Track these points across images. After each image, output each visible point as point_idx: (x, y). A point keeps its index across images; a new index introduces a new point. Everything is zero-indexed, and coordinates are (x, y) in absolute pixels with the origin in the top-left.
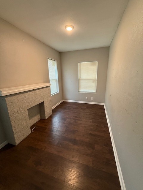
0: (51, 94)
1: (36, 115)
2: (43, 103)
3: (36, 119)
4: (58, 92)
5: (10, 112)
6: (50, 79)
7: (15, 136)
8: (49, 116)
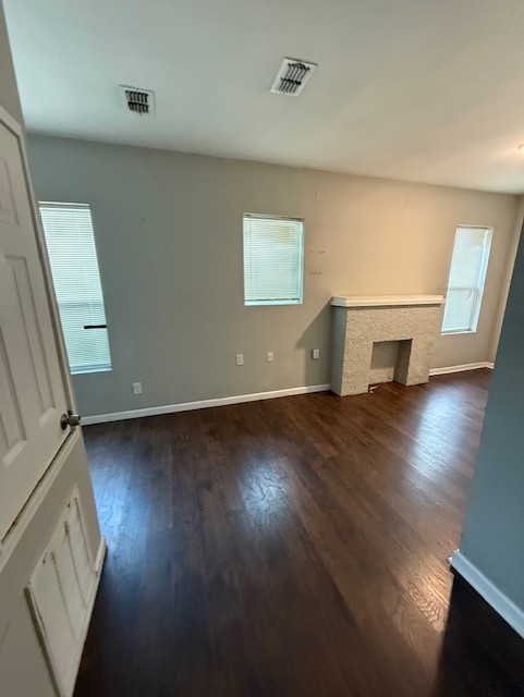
0: (443, 330)
1: (385, 366)
2: (409, 342)
3: (384, 375)
4: (474, 330)
5: (348, 335)
6: (450, 285)
7: (344, 380)
8: (418, 382)
